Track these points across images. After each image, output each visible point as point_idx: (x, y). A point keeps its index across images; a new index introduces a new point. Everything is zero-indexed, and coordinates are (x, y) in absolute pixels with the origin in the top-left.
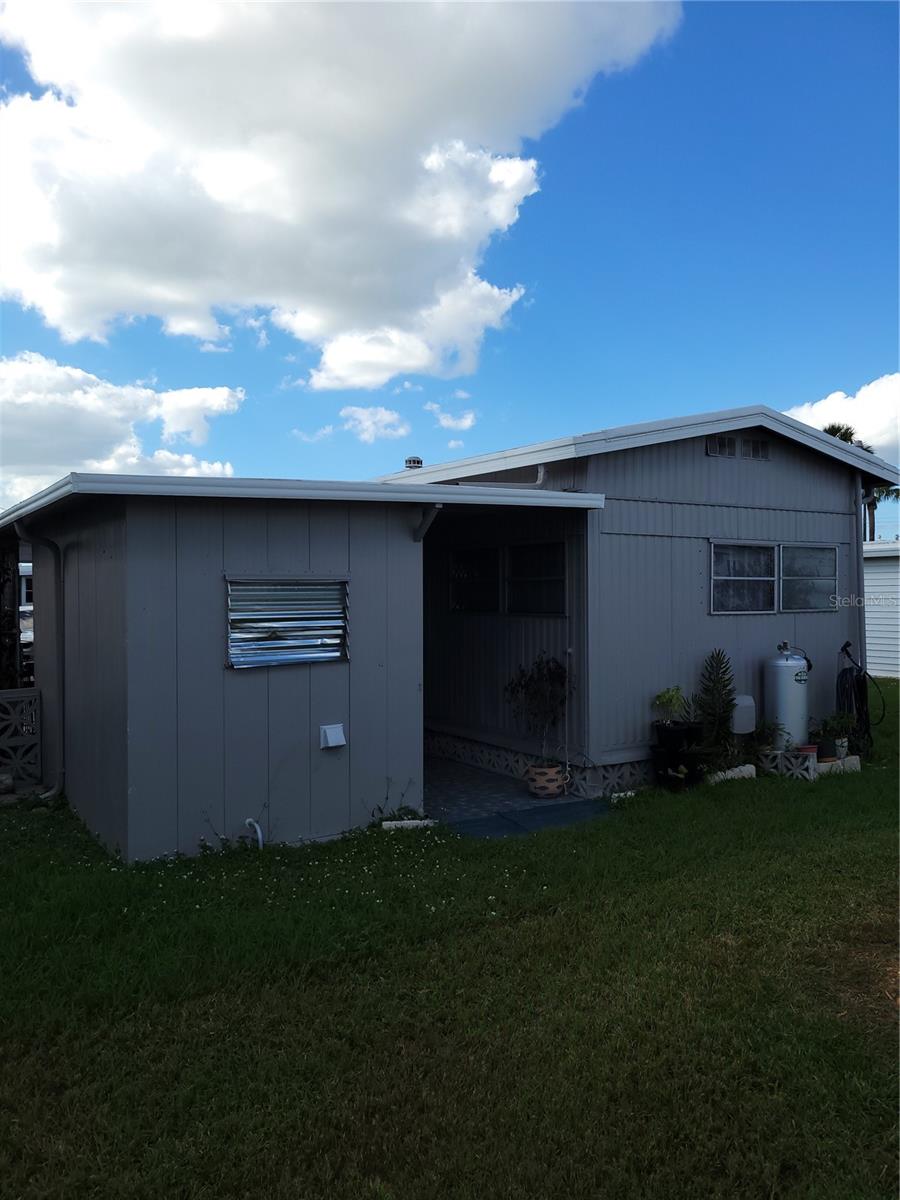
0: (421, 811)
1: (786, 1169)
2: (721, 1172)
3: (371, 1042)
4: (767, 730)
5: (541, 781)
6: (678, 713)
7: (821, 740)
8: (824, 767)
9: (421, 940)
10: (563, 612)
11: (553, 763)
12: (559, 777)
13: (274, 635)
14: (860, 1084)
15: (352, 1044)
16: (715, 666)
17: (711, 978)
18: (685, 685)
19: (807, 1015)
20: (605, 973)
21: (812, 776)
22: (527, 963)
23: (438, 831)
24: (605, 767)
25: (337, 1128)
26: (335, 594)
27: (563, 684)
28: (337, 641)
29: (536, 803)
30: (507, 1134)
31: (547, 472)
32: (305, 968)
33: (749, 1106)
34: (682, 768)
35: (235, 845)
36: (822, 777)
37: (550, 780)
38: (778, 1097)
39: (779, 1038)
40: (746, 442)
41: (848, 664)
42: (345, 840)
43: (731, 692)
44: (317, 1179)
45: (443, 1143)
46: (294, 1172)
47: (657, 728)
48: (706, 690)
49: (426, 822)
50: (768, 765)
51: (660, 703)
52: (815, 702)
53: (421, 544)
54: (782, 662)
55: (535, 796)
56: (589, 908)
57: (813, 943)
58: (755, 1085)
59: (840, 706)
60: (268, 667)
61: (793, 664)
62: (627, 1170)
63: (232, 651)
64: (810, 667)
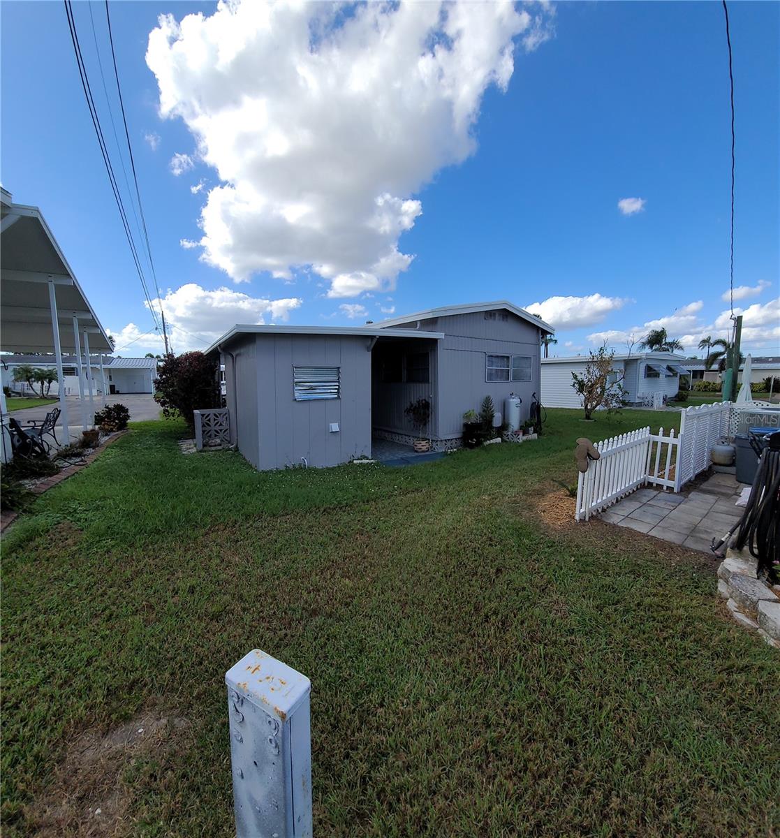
0: (370, 457)
1: (498, 571)
2: (476, 574)
3: (346, 535)
4: (505, 426)
5: (419, 446)
6: (473, 420)
7: (524, 429)
8: (525, 438)
9: (368, 501)
10: (428, 381)
11: (424, 439)
12: (427, 444)
13: (312, 388)
14: (526, 541)
15: (339, 535)
16: (487, 402)
17: (478, 511)
18: (476, 410)
19: (510, 520)
20: (439, 512)
21: (521, 441)
22: (409, 509)
23: (377, 464)
24: (446, 440)
25: (333, 562)
26: (336, 373)
27: (428, 410)
28: (336, 391)
29: (416, 454)
30: (397, 566)
31: (421, 324)
32: (322, 509)
33: (487, 552)
34: (474, 440)
35: (297, 466)
36: (524, 441)
37: (423, 445)
38: (498, 547)
39: (500, 529)
40: (500, 315)
41: (534, 401)
42: (339, 466)
43: (492, 411)
44: (324, 578)
45: (373, 568)
46: (317, 575)
47: (466, 425)
48: (484, 411)
49: (372, 461)
50: (505, 438)
51: (467, 416)
52: (522, 414)
53: (370, 353)
54: (512, 400)
55: (417, 452)
56: (435, 490)
57: (515, 496)
58: (490, 544)
59: (531, 416)
60: (309, 400)
61: (514, 401)
62: (442, 576)
63: (296, 394)
64: (521, 401)
